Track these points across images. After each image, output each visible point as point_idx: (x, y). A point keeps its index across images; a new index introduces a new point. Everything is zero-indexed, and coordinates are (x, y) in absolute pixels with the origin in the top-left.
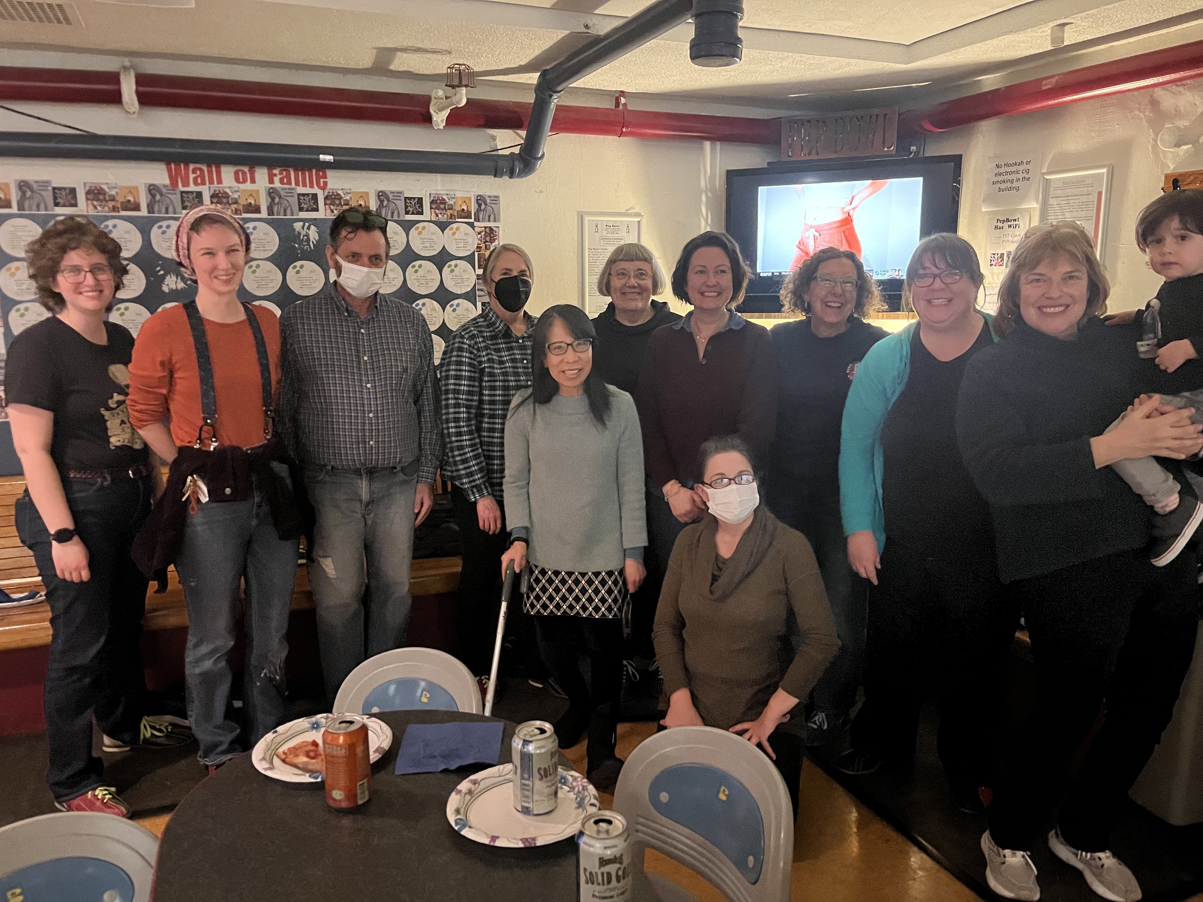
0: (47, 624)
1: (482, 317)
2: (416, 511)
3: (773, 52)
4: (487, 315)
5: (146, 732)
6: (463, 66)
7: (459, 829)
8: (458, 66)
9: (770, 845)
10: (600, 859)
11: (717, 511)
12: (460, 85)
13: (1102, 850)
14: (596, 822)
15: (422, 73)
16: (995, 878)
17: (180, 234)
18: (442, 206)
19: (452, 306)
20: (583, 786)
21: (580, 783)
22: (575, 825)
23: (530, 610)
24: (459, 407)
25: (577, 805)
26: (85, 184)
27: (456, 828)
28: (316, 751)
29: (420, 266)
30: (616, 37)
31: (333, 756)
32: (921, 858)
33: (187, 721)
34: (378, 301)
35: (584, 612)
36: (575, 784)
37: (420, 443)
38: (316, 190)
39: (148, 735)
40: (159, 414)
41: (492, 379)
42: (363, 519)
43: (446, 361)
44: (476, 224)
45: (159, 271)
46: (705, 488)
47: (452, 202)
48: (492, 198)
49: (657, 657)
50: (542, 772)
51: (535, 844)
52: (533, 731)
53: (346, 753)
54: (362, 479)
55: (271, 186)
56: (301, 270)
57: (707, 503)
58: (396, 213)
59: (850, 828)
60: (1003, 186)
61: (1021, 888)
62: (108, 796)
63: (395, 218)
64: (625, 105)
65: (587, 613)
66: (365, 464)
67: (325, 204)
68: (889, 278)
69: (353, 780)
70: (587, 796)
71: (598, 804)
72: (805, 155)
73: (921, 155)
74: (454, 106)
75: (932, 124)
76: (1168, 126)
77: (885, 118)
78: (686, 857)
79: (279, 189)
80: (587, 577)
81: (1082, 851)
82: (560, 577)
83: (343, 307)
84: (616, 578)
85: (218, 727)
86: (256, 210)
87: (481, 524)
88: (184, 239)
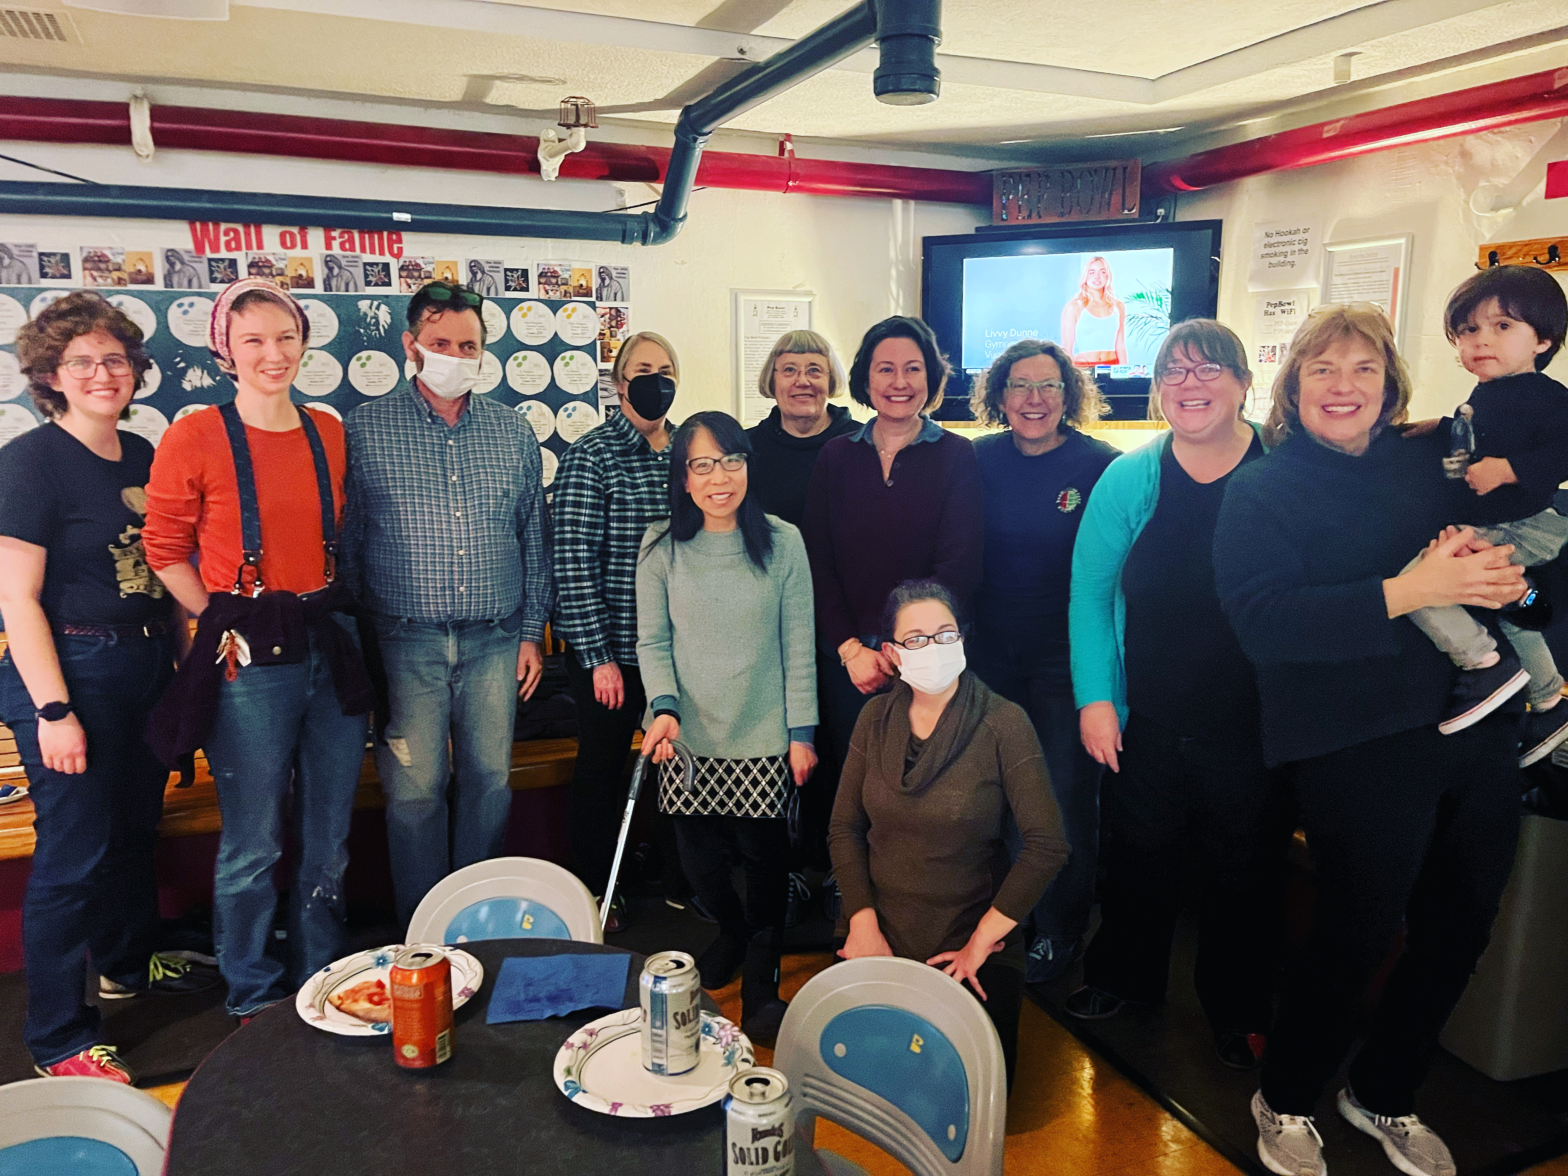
1: (610, 426)
2: (520, 678)
3: (980, 86)
4: (617, 423)
5: (157, 973)
6: (582, 100)
7: (570, 1093)
8: (574, 100)
9: (975, 1111)
10: (753, 1130)
11: (912, 679)
12: (577, 124)
13: (1407, 1114)
14: (749, 1082)
15: (527, 108)
16: (1269, 1152)
17: (217, 315)
18: (554, 281)
19: (566, 410)
20: (734, 1036)
21: (729, 1032)
22: (723, 1087)
23: (667, 807)
24: (578, 544)
25: (725, 1061)
26: (81, 248)
27: (566, 1093)
28: (383, 994)
29: (525, 358)
30: (779, 65)
31: (403, 1000)
32: (1175, 1127)
33: (214, 959)
34: (471, 402)
35: (739, 810)
36: (722, 1033)
37: (524, 590)
38: (387, 258)
39: (159, 977)
40: (182, 551)
41: (622, 507)
42: (448, 689)
43: (562, 481)
44: (598, 304)
45: (179, 363)
46: (895, 648)
47: (566, 276)
48: (619, 271)
49: (834, 867)
50: (679, 1018)
51: (669, 1112)
52: (667, 964)
53: (420, 996)
54: (447, 635)
55: (329, 252)
56: (367, 362)
57: (899, 668)
58: (493, 289)
60: (1274, 260)
61: (1302, 1165)
62: (106, 1058)
63: (492, 295)
64: (791, 151)
65: (743, 811)
66: (450, 616)
68: (1131, 376)
69: (430, 1028)
70: (738, 1049)
71: (752, 1059)
72: (1024, 218)
73: (1171, 220)
74: (570, 151)
75: (1184, 180)
76: (1482, 183)
77: (1124, 172)
78: (869, 1128)
79: (339, 257)
80: (742, 765)
81: (1381, 1115)
82: (707, 765)
83: (425, 411)
84: (780, 766)
85: (254, 966)
86: (309, 283)
87: (597, 695)
88: (222, 322)
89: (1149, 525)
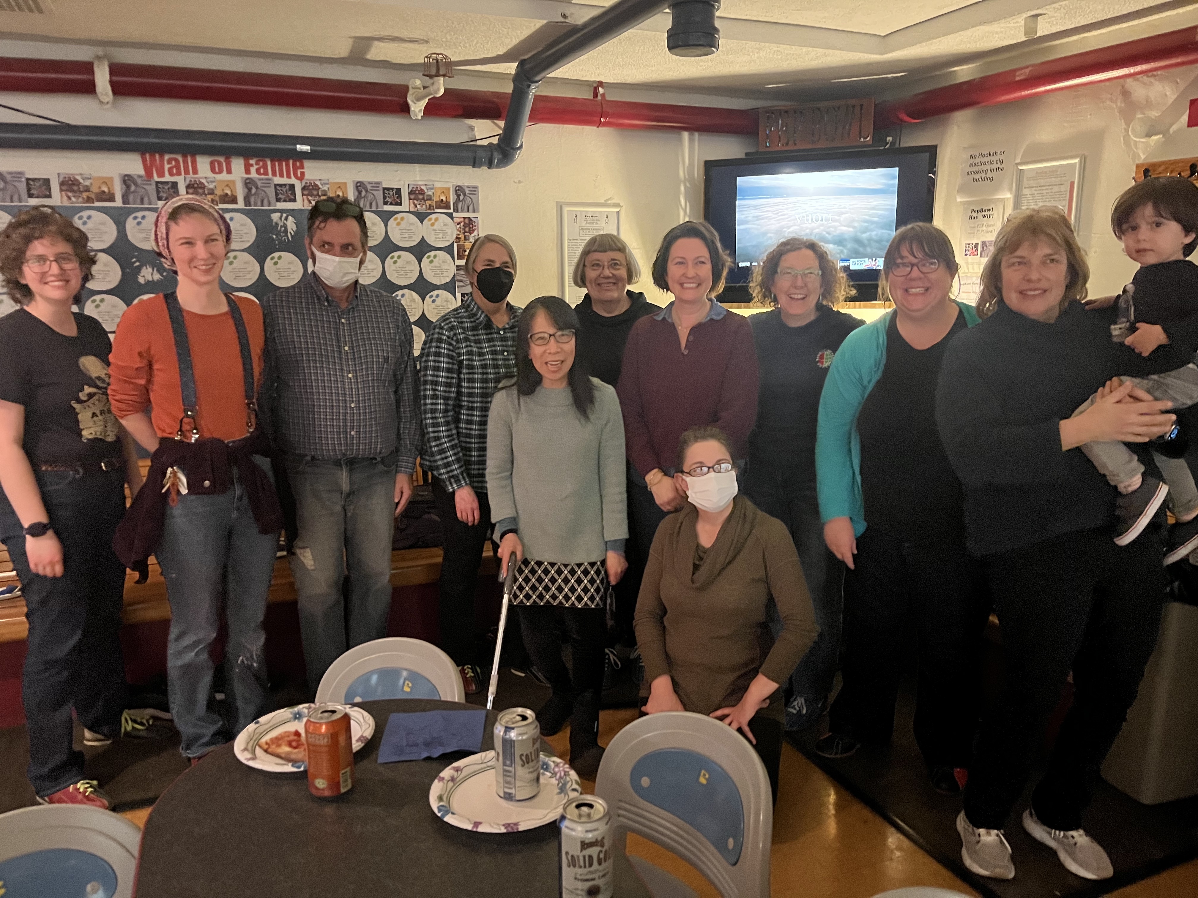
0: (24, 619)
1: (464, 308)
2: (396, 500)
3: (750, 42)
4: (469, 306)
5: (127, 726)
6: (441, 56)
7: (442, 815)
8: (435, 55)
9: (749, 828)
10: (582, 842)
11: (696, 500)
12: (438, 75)
13: (1076, 828)
14: (578, 806)
15: (399, 62)
16: (971, 858)
17: (159, 224)
18: (421, 197)
19: (431, 297)
20: (565, 772)
21: (561, 769)
22: (558, 810)
23: (513, 600)
24: (437, 398)
25: (558, 791)
26: (59, 174)
27: (439, 815)
28: (299, 740)
29: (399, 257)
30: (592, 27)
31: (315, 745)
32: (898, 838)
33: (170, 714)
34: (359, 290)
35: (567, 601)
36: (556, 770)
37: (399, 434)
38: (293, 181)
39: (129, 728)
40: (138, 405)
41: (471, 371)
42: (343, 511)
43: (426, 351)
44: (455, 214)
45: (135, 262)
46: (684, 477)
47: (430, 193)
48: (471, 189)
49: (639, 644)
50: (524, 758)
51: (518, 829)
52: (514, 718)
53: (328, 742)
54: (342, 470)
55: (248, 176)
56: (279, 261)
57: (687, 492)
58: (374, 204)
59: (829, 811)
60: (977, 176)
61: (995, 867)
62: (90, 790)
63: (374, 209)
64: (603, 95)
65: (570, 602)
66: (344, 455)
67: (303, 195)
68: (866, 268)
69: (335, 767)
70: (568, 782)
71: (579, 789)
72: (783, 145)
73: (897, 146)
74: (432, 96)
75: (909, 116)
76: (1139, 116)
77: (861, 109)
78: (669, 841)
79: (257, 181)
80: (569, 568)
81: (1056, 830)
82: (543, 567)
83: (323, 296)
84: (598, 568)
85: (201, 719)
86: (233, 200)
87: (459, 515)
88: (163, 229)
89: (878, 383)
